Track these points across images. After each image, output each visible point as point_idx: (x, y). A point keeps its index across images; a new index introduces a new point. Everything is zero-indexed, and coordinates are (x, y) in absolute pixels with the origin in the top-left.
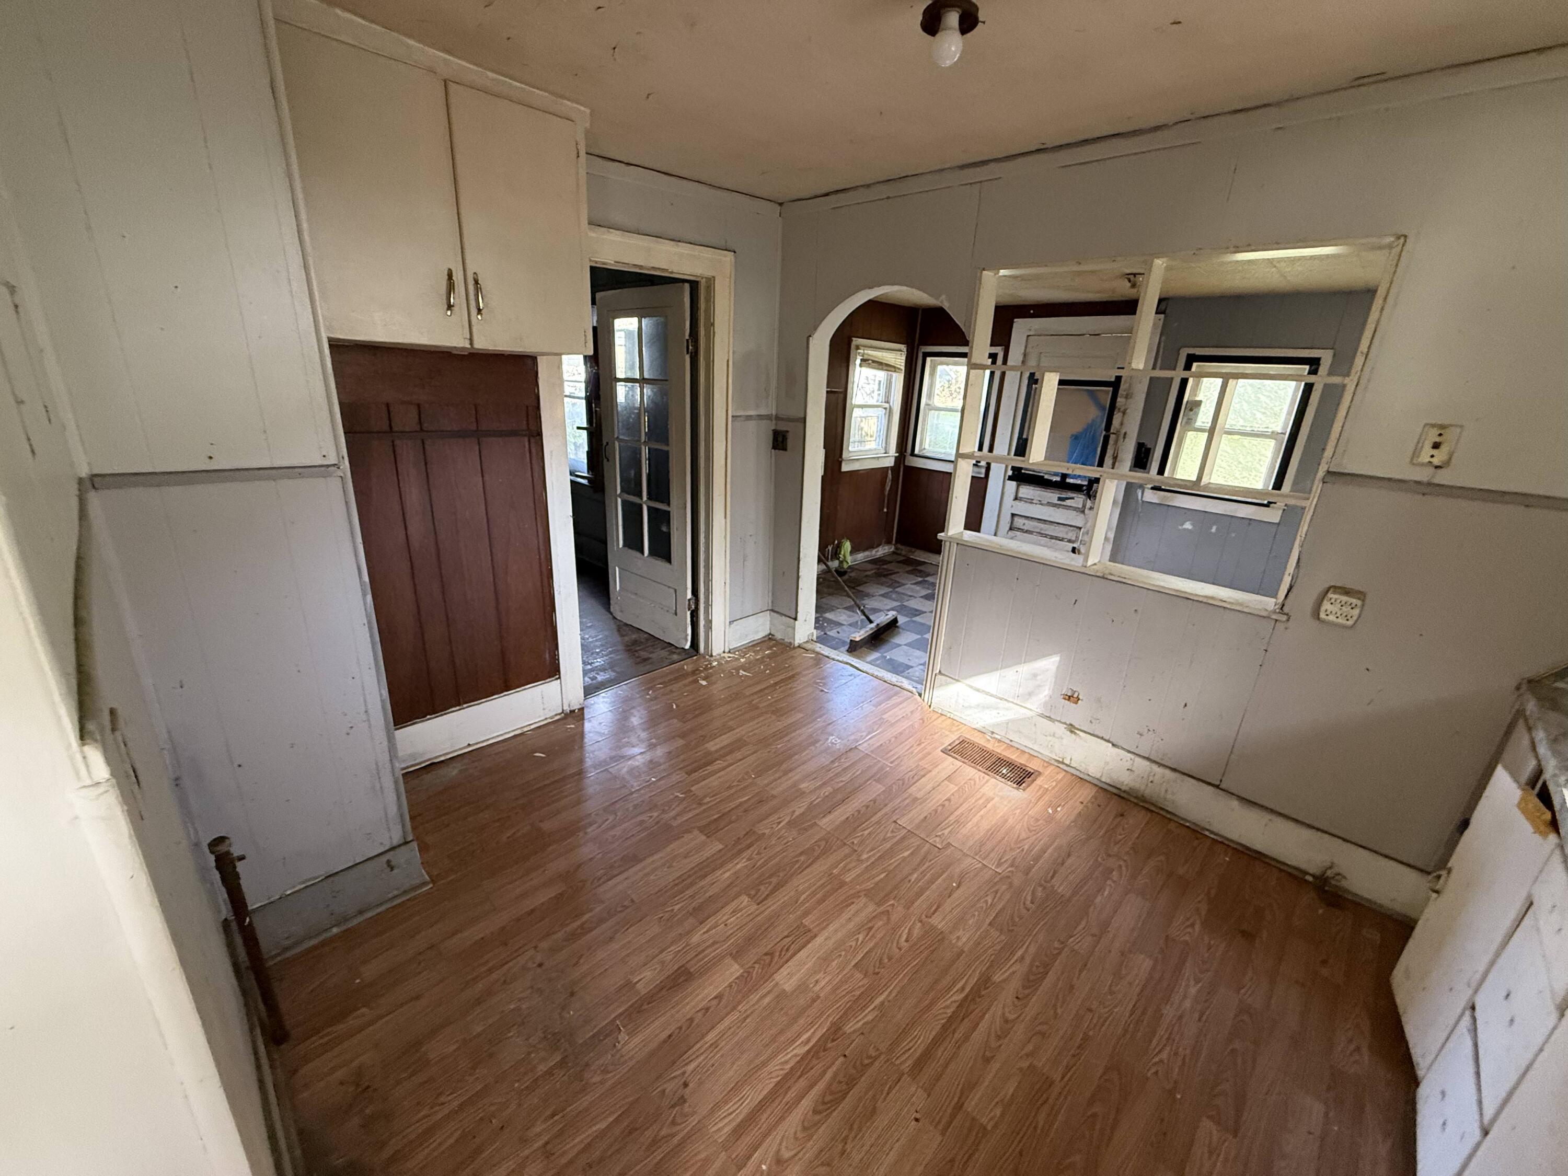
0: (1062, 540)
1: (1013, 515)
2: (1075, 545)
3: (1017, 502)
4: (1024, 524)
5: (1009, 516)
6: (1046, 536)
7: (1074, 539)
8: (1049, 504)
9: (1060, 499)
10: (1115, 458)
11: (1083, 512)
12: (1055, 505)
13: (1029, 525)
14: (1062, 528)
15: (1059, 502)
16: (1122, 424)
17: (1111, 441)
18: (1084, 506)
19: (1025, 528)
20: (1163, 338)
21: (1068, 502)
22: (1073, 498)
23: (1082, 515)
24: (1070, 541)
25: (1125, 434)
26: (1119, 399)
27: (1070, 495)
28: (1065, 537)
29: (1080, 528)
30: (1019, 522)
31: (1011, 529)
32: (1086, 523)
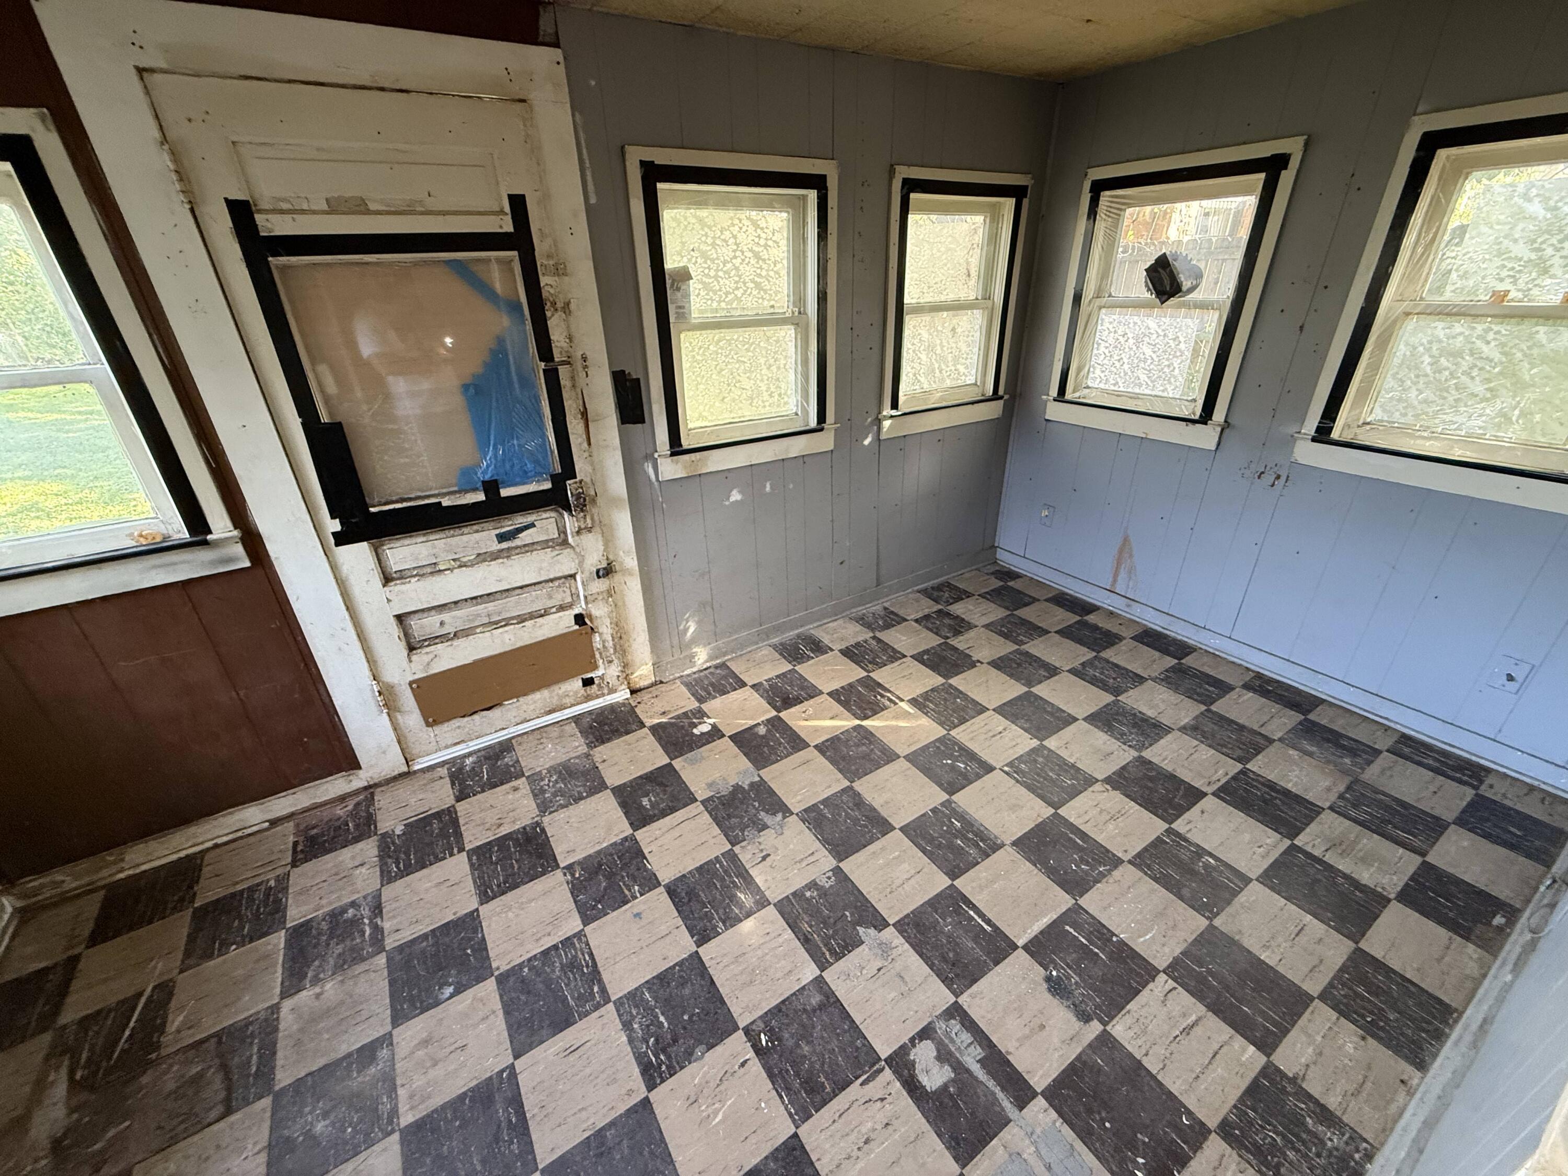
0: (545, 613)
1: (400, 618)
2: (577, 611)
3: (396, 588)
4: (442, 623)
5: (393, 622)
6: (507, 622)
7: (569, 600)
8: (484, 557)
9: (502, 538)
10: (584, 414)
11: (565, 543)
12: (495, 556)
13: (453, 620)
14: (535, 593)
15: (505, 545)
16: (570, 338)
17: (565, 381)
18: (562, 531)
19: (449, 629)
20: (577, 115)
21: (526, 537)
22: (532, 525)
23: (567, 551)
24: (562, 608)
25: (585, 359)
26: (544, 280)
27: (521, 520)
28: (549, 604)
29: (573, 576)
30: (422, 626)
31: (411, 648)
32: (581, 563)
